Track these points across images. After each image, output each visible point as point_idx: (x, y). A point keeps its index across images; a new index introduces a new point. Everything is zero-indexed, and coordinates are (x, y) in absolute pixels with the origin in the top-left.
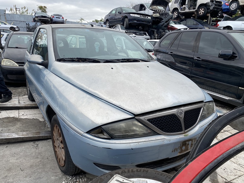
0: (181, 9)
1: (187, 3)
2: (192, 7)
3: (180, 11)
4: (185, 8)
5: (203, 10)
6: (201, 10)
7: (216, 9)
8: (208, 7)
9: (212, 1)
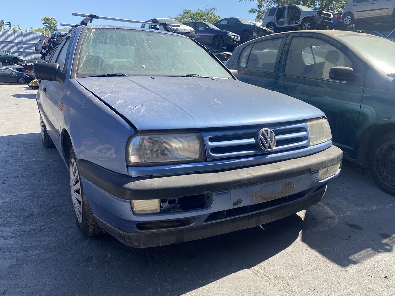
0: (278, 23)
1: (286, 16)
2: (293, 21)
3: (277, 26)
4: (284, 21)
5: (309, 25)
6: (305, 24)
8: (315, 21)
9: (320, 14)
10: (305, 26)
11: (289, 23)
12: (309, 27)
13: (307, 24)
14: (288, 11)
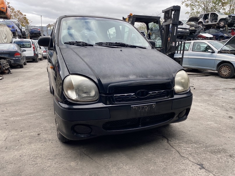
1: (209, 18)
2: (214, 21)
3: (204, 23)
4: (208, 21)
7: (232, 22)
8: (227, 21)
9: (230, 16)
10: (221, 23)
11: (212, 22)
12: (223, 24)
13: (222, 22)
14: (211, 15)
